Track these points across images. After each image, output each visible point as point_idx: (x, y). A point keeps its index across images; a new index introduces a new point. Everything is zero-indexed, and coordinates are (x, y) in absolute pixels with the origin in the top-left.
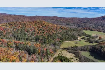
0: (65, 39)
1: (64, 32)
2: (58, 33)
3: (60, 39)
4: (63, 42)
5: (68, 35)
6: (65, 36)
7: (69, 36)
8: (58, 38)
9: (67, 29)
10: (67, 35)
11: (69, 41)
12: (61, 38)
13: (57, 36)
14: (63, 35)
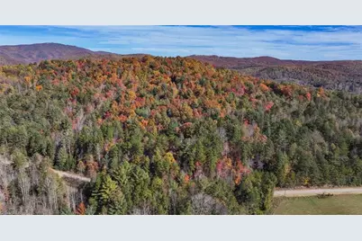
0: (297, 168)
1: (295, 114)
2: (249, 118)
3: (249, 163)
4: (278, 193)
5: (322, 130)
6: (297, 138)
7: (328, 139)
8: (236, 156)
9: (315, 99)
10: (317, 135)
11: (335, 184)
12: (257, 151)
13: (230, 132)
14: (282, 135)
